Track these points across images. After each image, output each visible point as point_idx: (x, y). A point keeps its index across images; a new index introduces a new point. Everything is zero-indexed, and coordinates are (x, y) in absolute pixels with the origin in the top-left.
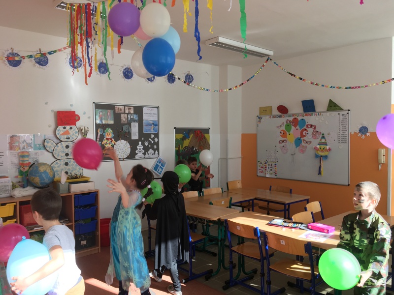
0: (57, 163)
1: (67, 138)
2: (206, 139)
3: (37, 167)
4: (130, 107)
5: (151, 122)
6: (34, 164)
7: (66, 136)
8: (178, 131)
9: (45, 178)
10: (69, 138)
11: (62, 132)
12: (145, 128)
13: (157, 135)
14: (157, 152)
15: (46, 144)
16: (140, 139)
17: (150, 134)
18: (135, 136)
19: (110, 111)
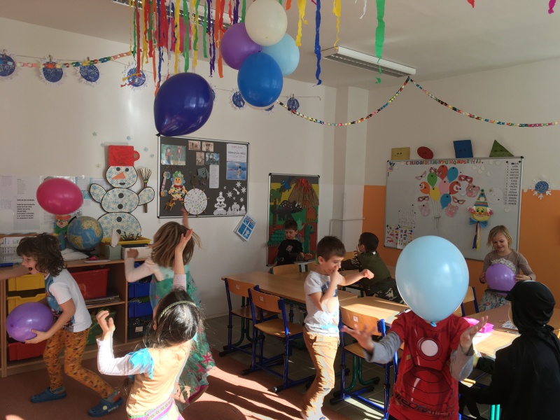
0: (106, 218)
1: (121, 184)
2: (313, 191)
3: (80, 223)
4: (209, 143)
5: (238, 165)
6: (75, 217)
7: (119, 181)
8: (275, 178)
9: (90, 238)
10: (124, 184)
11: (114, 176)
12: (228, 172)
13: (245, 184)
14: (243, 208)
15: (92, 190)
16: (221, 189)
17: (236, 181)
18: (214, 183)
19: (181, 147)
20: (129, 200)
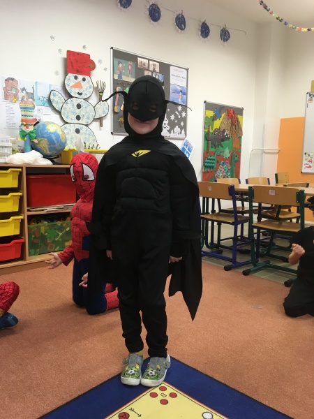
2: (238, 122)
3: (45, 125)
4: (155, 63)
5: (179, 89)
6: (38, 122)
7: (77, 91)
8: (209, 106)
9: (55, 142)
14: (183, 131)
15: (52, 97)
19: (131, 63)
20: (87, 113)
